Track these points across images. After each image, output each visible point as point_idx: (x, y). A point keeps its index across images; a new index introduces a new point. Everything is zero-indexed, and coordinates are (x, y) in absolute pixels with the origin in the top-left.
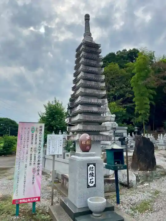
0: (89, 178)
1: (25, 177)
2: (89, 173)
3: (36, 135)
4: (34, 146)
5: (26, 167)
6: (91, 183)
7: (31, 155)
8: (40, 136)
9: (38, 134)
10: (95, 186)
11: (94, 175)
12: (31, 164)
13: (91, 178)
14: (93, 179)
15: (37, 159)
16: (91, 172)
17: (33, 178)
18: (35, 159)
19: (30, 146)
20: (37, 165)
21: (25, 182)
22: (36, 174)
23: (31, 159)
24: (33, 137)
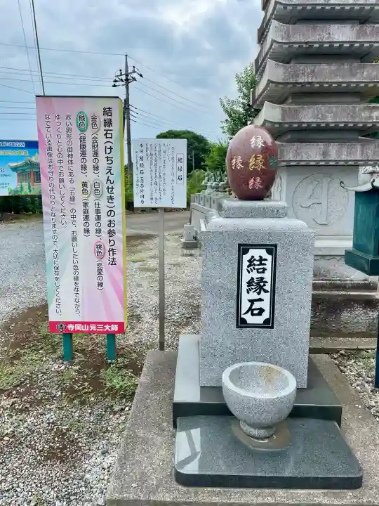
0: (246, 297)
1: (76, 267)
2: (246, 277)
3: (95, 140)
4: (91, 177)
5: (74, 239)
6: (253, 314)
7: (86, 204)
8: (108, 145)
9: (102, 139)
10: (269, 324)
11: (268, 287)
12: (87, 231)
13: (254, 296)
14: (261, 300)
15: (105, 219)
16: (255, 275)
17: (100, 272)
18: (99, 218)
19: (80, 177)
20: (105, 236)
21: (76, 279)
22: (106, 261)
23: (87, 218)
24: (83, 146)
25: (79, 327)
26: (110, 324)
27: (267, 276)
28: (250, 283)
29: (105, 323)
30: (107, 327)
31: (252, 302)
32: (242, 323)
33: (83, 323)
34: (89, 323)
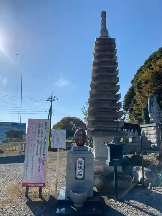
0: (78, 171)
1: (33, 165)
2: (78, 166)
3: (42, 130)
4: (40, 139)
5: (33, 157)
6: (79, 176)
7: (38, 147)
8: (46, 131)
9: (44, 129)
10: (83, 178)
11: (83, 168)
12: (37, 154)
14: (81, 172)
15: (42, 151)
16: (80, 165)
17: (39, 167)
18: (41, 151)
19: (37, 139)
20: (42, 156)
21: (32, 169)
22: (42, 163)
23: (37, 151)
24: (39, 131)
25: (31, 185)
26: (41, 183)
27: (83, 165)
28: (78, 168)
29: (39, 183)
30: (40, 185)
31: (79, 172)
32: (76, 178)
33: (33, 183)
34: (34, 183)
